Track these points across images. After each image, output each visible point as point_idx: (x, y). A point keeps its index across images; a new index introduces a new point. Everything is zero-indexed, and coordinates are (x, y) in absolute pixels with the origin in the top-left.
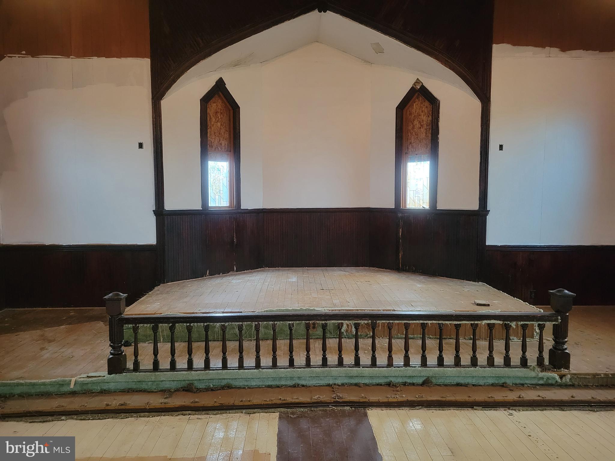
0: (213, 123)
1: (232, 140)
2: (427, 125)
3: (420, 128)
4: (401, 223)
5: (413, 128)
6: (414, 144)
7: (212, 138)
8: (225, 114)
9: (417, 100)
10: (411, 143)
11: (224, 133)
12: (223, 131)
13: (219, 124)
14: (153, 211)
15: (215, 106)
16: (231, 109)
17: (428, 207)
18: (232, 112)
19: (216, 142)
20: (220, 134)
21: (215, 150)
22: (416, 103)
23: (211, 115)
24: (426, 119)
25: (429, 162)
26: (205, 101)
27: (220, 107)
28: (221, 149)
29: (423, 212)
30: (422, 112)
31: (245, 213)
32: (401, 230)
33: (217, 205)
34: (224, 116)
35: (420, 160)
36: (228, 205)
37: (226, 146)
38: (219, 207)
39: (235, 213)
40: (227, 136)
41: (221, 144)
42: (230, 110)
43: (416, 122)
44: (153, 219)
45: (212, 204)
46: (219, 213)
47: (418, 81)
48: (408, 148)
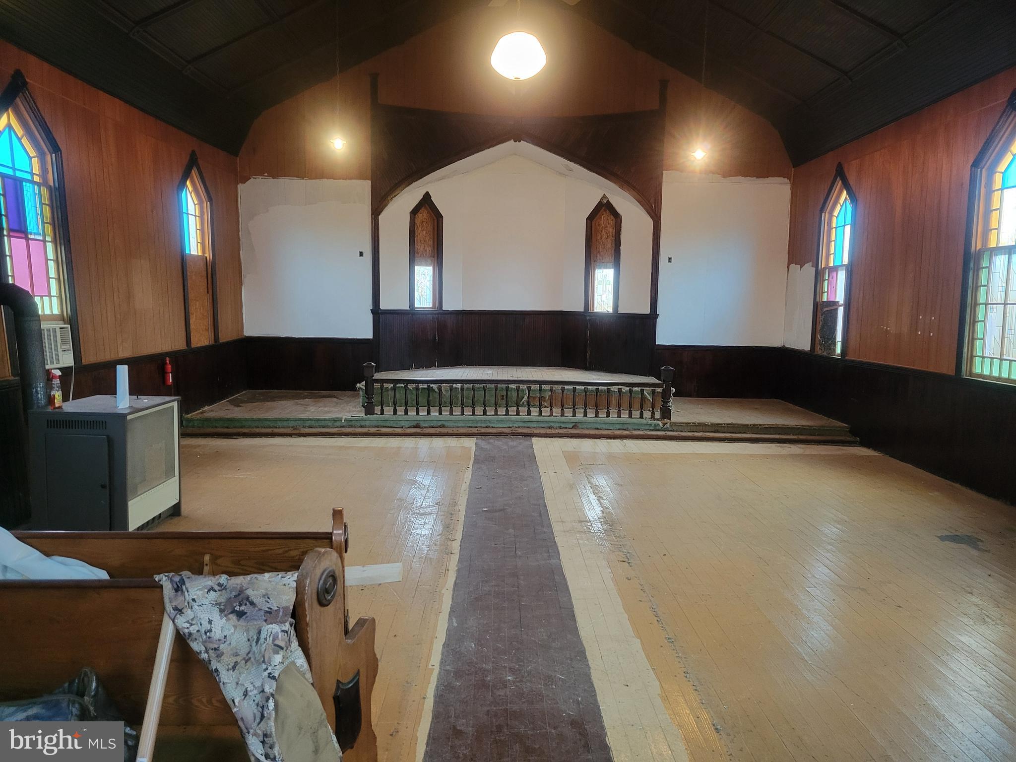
0: (419, 232)
1: (436, 247)
2: (612, 237)
3: (607, 238)
4: (589, 325)
5: (601, 238)
6: (602, 253)
7: (419, 246)
8: (430, 223)
9: (604, 213)
10: (599, 252)
11: (429, 240)
12: (428, 238)
13: (424, 232)
14: (371, 310)
15: (423, 215)
16: (435, 218)
17: (612, 311)
18: (436, 221)
19: (422, 249)
20: (425, 241)
21: (421, 256)
22: (604, 215)
23: (418, 225)
24: (611, 231)
25: (613, 270)
26: (414, 212)
27: (425, 216)
28: (426, 255)
29: (607, 315)
30: (609, 224)
31: (446, 314)
32: (588, 332)
33: (422, 306)
34: (428, 225)
35: (606, 268)
36: (431, 306)
37: (430, 252)
38: (424, 308)
39: (438, 314)
40: (431, 243)
41: (426, 251)
42: (434, 220)
43: (603, 233)
44: (370, 317)
45: (417, 305)
46: (424, 313)
47: (604, 197)
48: (596, 256)
